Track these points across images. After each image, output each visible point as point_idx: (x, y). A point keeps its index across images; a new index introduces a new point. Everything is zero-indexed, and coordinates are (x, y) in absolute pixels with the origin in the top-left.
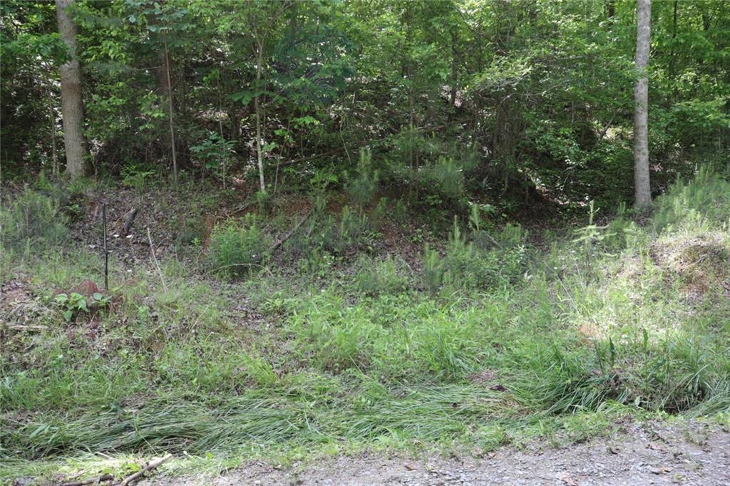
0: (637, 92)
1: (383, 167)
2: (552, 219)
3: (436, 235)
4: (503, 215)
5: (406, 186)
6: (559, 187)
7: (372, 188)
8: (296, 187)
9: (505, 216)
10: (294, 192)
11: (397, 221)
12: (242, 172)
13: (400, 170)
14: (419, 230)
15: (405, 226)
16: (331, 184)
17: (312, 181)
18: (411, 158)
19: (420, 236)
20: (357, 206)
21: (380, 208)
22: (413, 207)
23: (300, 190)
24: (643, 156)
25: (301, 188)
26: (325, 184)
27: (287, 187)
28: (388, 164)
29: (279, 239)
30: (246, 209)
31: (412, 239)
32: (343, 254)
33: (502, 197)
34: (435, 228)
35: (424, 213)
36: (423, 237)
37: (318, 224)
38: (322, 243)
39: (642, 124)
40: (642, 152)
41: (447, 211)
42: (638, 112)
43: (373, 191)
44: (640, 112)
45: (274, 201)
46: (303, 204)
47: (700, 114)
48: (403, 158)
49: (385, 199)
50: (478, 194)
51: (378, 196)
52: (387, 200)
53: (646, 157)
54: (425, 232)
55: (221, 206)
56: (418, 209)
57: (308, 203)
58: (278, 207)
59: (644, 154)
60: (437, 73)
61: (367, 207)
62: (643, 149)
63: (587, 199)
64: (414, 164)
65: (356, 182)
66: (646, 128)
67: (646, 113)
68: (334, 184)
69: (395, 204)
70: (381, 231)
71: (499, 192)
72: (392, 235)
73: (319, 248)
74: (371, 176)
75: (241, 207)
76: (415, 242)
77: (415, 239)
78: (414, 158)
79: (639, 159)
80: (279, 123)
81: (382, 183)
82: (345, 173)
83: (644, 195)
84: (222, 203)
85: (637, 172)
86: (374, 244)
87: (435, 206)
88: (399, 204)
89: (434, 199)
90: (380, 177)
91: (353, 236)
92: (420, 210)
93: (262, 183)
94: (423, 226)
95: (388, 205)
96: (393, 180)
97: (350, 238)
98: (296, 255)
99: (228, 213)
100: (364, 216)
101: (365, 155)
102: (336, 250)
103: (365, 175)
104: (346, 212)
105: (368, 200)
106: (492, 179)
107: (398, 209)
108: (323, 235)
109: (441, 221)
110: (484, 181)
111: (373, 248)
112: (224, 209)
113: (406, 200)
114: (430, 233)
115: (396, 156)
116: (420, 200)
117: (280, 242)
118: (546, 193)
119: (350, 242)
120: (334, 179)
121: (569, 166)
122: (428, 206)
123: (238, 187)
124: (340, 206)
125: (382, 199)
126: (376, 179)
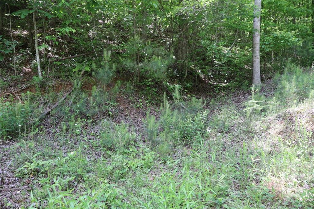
0: (255, 25)
1: (118, 62)
2: (210, 92)
3: (150, 102)
4: (185, 90)
5: (133, 74)
6: (211, 75)
7: (111, 75)
8: (63, 74)
9: (186, 91)
10: (61, 77)
11: (127, 95)
12: (30, 64)
13: (129, 64)
14: (140, 100)
15: (132, 98)
16: (86, 72)
17: (74, 70)
18: (135, 57)
19: (141, 104)
20: (102, 86)
21: (116, 87)
22: (136, 86)
23: (66, 76)
24: (257, 60)
25: (66, 74)
26: (82, 72)
27: (57, 74)
28: (122, 60)
29: (49, 108)
30: (27, 88)
31: (136, 105)
32: (92, 117)
33: (184, 80)
34: (150, 99)
35: (143, 90)
36: (143, 104)
37: (77, 97)
38: (78, 111)
39: (257, 42)
40: (257, 57)
41: (156, 89)
42: (255, 36)
43: (112, 76)
44: (256, 36)
45: (47, 83)
46: (67, 85)
47: (287, 38)
48: (131, 56)
49: (120, 81)
50: (172, 79)
51: (116, 79)
52: (121, 82)
53: (259, 60)
54: (144, 101)
55: (10, 86)
56: (139, 87)
57: (70, 84)
58: (50, 86)
59: (258, 58)
60: (151, 4)
61: (109, 86)
62: (257, 55)
63: (226, 82)
64: (137, 61)
65: (101, 71)
66: (259, 44)
67: (259, 37)
68: (88, 72)
69: (125, 85)
70: (117, 101)
71: (182, 78)
72: (124, 103)
73: (76, 114)
74: (111, 68)
75: (24, 87)
76: (138, 108)
77: (138, 106)
78: (137, 57)
79: (255, 61)
80: (60, 39)
81: (118, 72)
82: (94, 65)
83: (258, 80)
84: (11, 84)
85: (254, 68)
86: (113, 110)
87: (149, 86)
88: (128, 85)
89: (148, 82)
90: (117, 68)
91: (99, 106)
92: (141, 88)
93: (39, 71)
94: (142, 98)
95: (121, 85)
96: (125, 70)
97: (96, 108)
98: (60, 119)
99: (14, 91)
100: (106, 93)
101: (107, 54)
102: (88, 115)
103: (107, 67)
104: (95, 90)
105: (110, 82)
106: (179, 71)
107: (128, 88)
108: (79, 106)
109: (153, 95)
110: (175, 71)
111: (112, 112)
112: (12, 88)
113: (132, 82)
114: (147, 102)
115: (126, 55)
116: (140, 82)
117: (49, 110)
118: (204, 78)
119: (97, 109)
120: (88, 69)
121: (216, 64)
122: (145, 86)
123: (26, 74)
124: (91, 86)
125: (118, 81)
126: (114, 69)
